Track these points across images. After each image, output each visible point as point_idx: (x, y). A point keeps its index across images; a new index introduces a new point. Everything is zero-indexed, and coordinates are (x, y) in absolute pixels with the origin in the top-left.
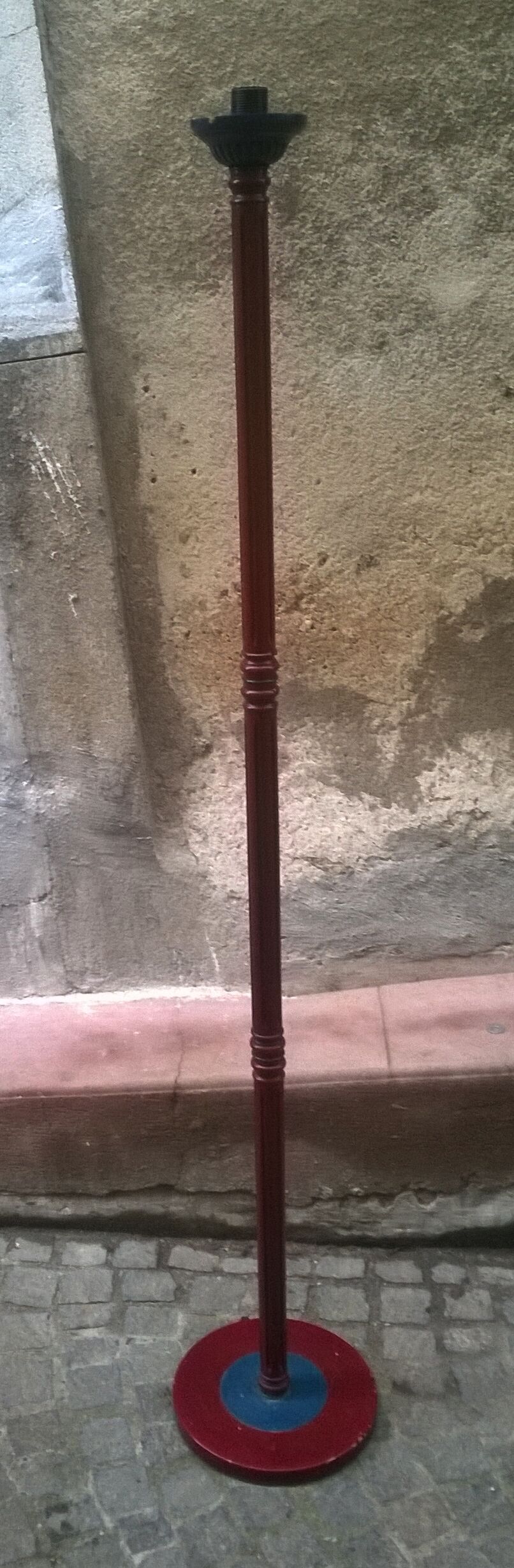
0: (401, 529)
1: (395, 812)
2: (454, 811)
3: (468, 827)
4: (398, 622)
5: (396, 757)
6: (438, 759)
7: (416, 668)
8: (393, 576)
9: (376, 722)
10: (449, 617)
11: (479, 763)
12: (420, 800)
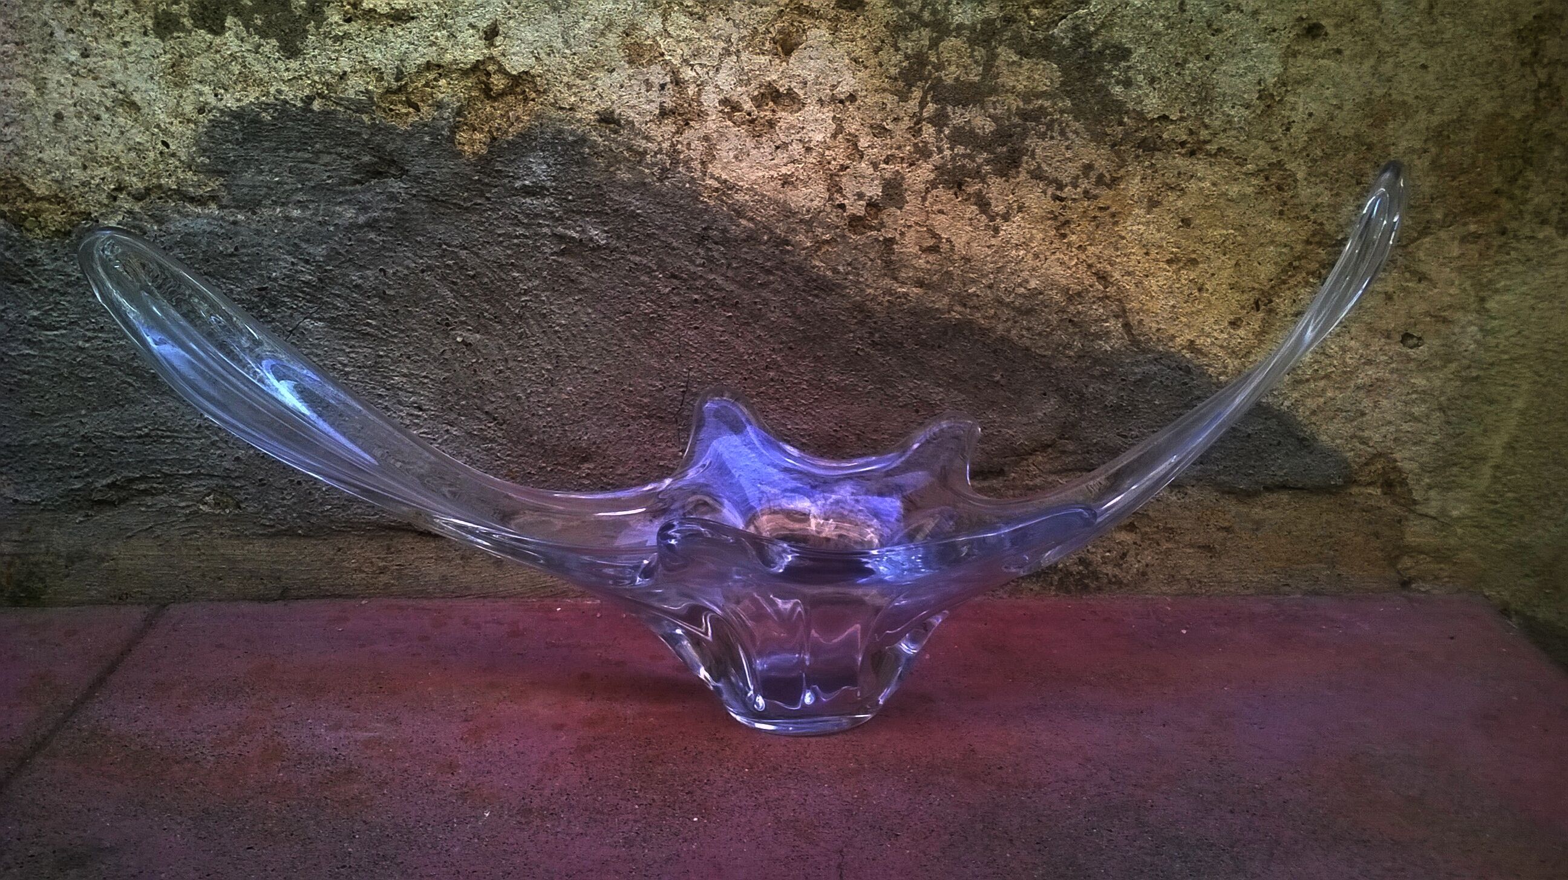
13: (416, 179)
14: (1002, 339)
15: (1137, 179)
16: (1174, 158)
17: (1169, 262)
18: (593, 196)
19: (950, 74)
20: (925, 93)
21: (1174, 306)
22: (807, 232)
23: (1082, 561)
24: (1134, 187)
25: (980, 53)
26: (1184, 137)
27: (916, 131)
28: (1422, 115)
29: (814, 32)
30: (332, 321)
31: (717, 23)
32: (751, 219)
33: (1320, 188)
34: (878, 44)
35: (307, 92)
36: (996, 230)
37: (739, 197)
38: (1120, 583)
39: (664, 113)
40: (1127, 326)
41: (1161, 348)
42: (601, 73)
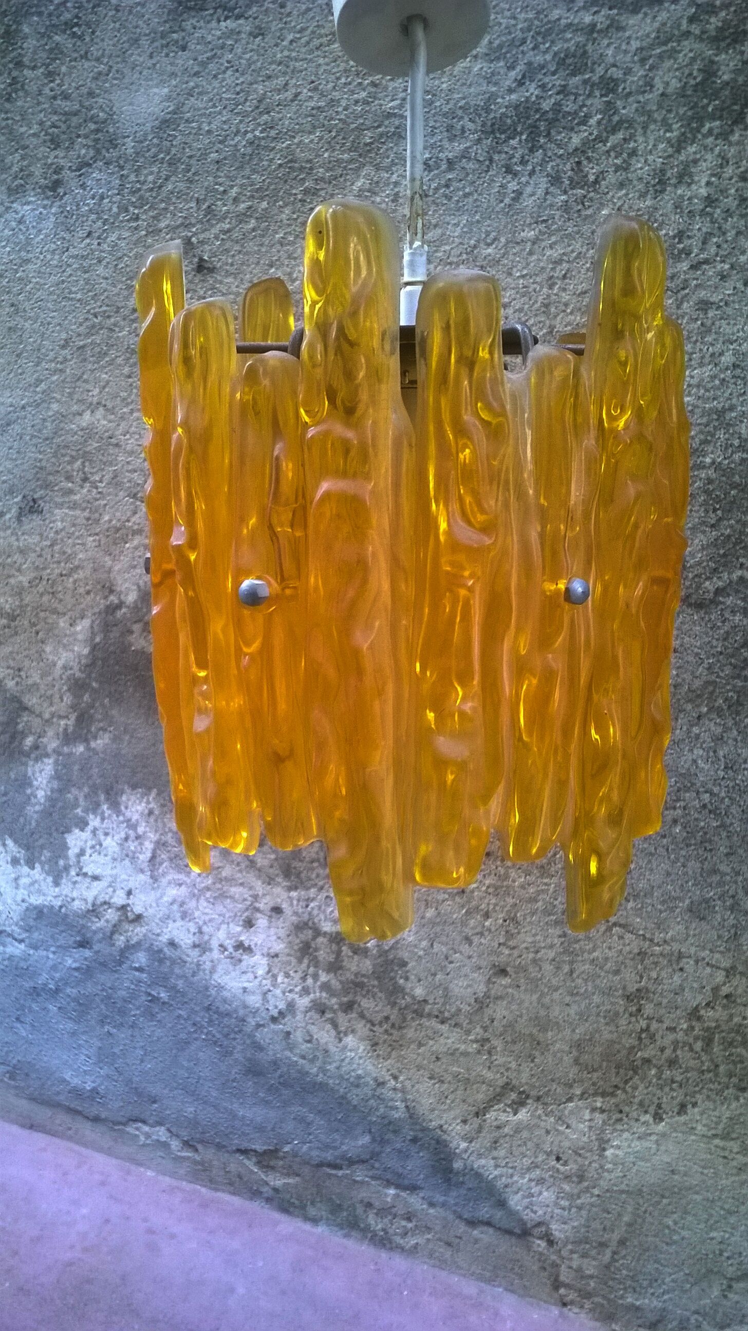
0: (69, 463)
1: (37, 877)
2: (100, 900)
3: (116, 929)
4: (61, 601)
5: (46, 796)
6: (91, 816)
7: (78, 674)
8: (57, 532)
9: (29, 741)
10: (120, 606)
11: (138, 837)
12: (67, 868)
13: (97, 952)
14: (343, 1097)
15: (412, 1030)
16: (432, 1023)
17: (430, 1078)
18: (163, 978)
19: (321, 955)
20: (309, 961)
21: (431, 1103)
22: (253, 1018)
23: (383, 1230)
24: (410, 1033)
25: (334, 948)
26: (437, 1013)
27: (304, 979)
28: (568, 1032)
29: (260, 921)
30: (60, 1008)
31: (220, 908)
32: (230, 1005)
33: (509, 1059)
34: (289, 932)
35: (59, 903)
36: (340, 1040)
37: (225, 994)
38: (403, 1249)
39: (195, 946)
40: (407, 1107)
41: (424, 1125)
42: (170, 922)
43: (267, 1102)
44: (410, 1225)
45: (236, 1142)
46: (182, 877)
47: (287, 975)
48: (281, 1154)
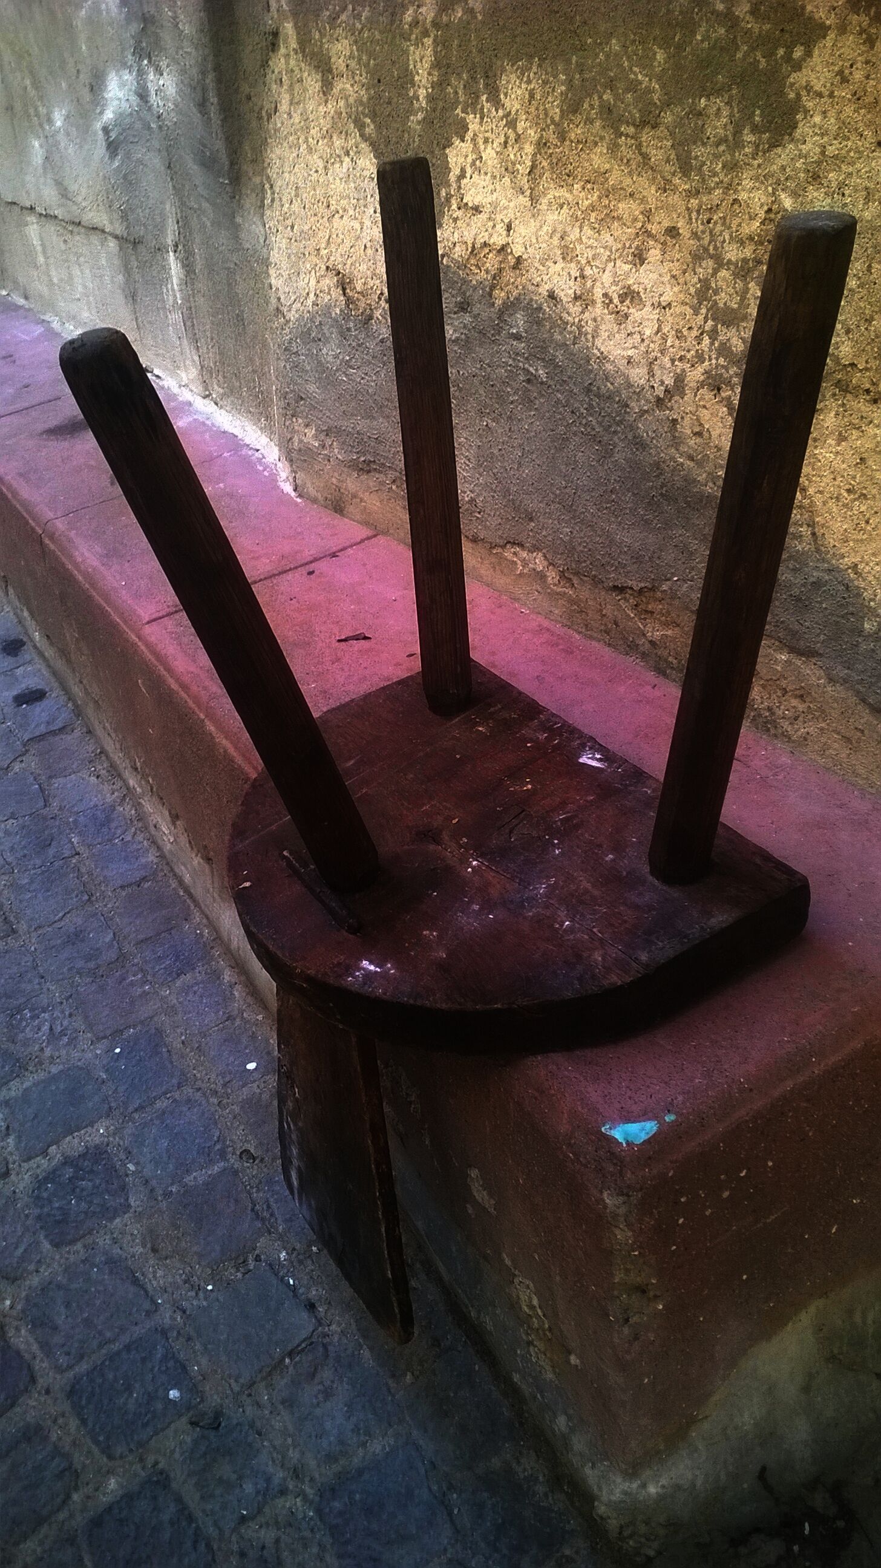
3: (496, 281)
6: (471, 117)
9: (409, 15)
11: (517, 138)
13: (476, 317)
15: (832, 414)
16: (859, 402)
17: (849, 491)
18: (542, 347)
19: (722, 299)
20: (708, 310)
21: (846, 530)
22: (638, 401)
23: (769, 709)
25: (740, 285)
26: (867, 386)
27: (699, 339)
29: (652, 251)
31: (606, 236)
32: (612, 384)
34: (685, 267)
37: (609, 367)
38: (790, 738)
39: (577, 298)
40: (814, 534)
41: (834, 562)
42: (550, 263)
43: (646, 521)
44: (801, 707)
45: (613, 577)
46: (563, 193)
47: (679, 335)
48: (659, 594)
